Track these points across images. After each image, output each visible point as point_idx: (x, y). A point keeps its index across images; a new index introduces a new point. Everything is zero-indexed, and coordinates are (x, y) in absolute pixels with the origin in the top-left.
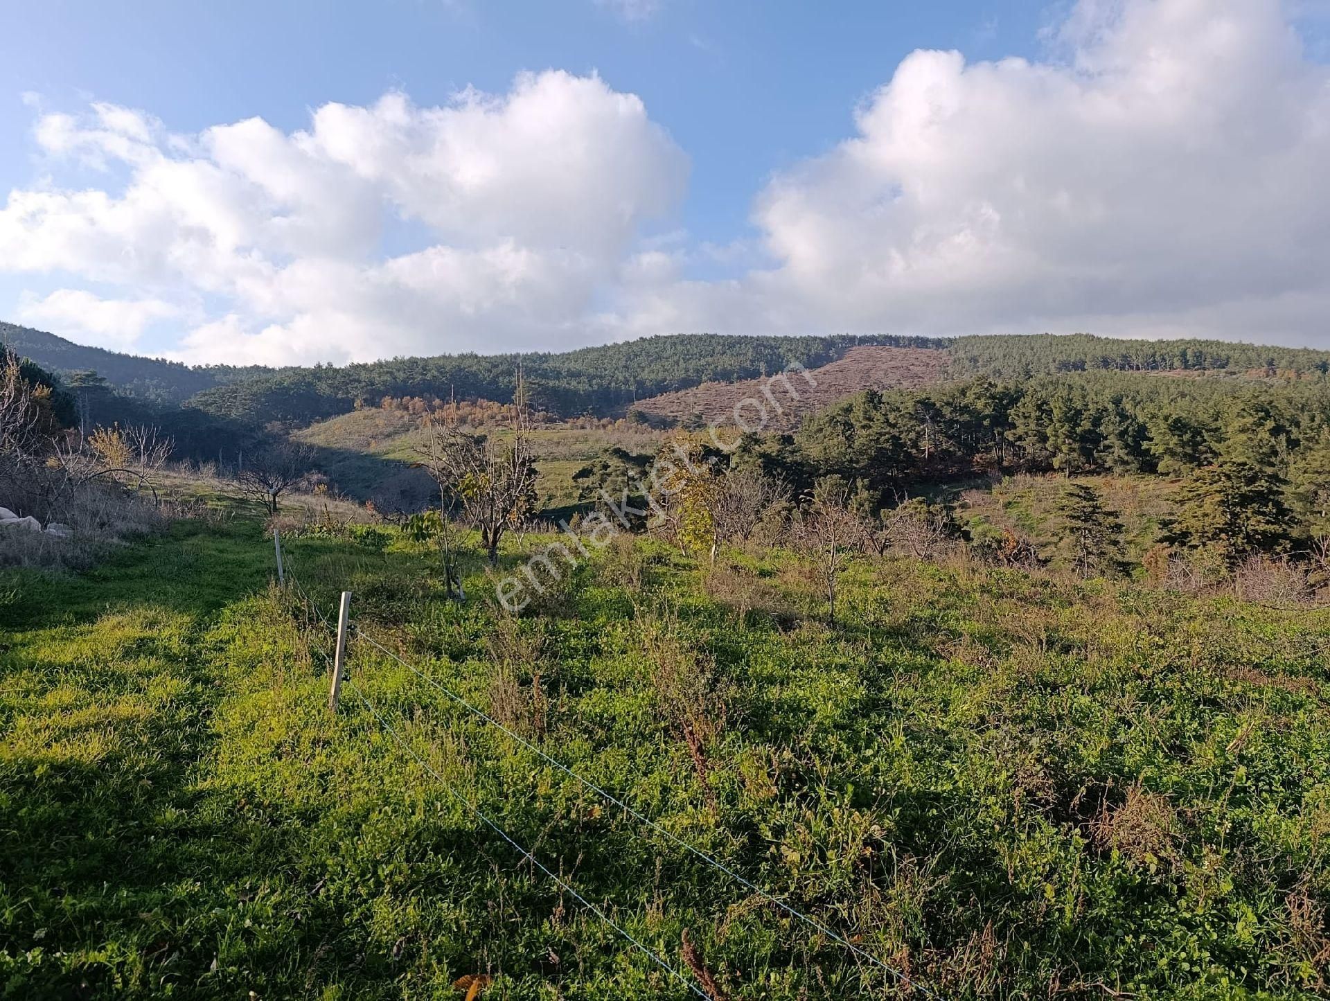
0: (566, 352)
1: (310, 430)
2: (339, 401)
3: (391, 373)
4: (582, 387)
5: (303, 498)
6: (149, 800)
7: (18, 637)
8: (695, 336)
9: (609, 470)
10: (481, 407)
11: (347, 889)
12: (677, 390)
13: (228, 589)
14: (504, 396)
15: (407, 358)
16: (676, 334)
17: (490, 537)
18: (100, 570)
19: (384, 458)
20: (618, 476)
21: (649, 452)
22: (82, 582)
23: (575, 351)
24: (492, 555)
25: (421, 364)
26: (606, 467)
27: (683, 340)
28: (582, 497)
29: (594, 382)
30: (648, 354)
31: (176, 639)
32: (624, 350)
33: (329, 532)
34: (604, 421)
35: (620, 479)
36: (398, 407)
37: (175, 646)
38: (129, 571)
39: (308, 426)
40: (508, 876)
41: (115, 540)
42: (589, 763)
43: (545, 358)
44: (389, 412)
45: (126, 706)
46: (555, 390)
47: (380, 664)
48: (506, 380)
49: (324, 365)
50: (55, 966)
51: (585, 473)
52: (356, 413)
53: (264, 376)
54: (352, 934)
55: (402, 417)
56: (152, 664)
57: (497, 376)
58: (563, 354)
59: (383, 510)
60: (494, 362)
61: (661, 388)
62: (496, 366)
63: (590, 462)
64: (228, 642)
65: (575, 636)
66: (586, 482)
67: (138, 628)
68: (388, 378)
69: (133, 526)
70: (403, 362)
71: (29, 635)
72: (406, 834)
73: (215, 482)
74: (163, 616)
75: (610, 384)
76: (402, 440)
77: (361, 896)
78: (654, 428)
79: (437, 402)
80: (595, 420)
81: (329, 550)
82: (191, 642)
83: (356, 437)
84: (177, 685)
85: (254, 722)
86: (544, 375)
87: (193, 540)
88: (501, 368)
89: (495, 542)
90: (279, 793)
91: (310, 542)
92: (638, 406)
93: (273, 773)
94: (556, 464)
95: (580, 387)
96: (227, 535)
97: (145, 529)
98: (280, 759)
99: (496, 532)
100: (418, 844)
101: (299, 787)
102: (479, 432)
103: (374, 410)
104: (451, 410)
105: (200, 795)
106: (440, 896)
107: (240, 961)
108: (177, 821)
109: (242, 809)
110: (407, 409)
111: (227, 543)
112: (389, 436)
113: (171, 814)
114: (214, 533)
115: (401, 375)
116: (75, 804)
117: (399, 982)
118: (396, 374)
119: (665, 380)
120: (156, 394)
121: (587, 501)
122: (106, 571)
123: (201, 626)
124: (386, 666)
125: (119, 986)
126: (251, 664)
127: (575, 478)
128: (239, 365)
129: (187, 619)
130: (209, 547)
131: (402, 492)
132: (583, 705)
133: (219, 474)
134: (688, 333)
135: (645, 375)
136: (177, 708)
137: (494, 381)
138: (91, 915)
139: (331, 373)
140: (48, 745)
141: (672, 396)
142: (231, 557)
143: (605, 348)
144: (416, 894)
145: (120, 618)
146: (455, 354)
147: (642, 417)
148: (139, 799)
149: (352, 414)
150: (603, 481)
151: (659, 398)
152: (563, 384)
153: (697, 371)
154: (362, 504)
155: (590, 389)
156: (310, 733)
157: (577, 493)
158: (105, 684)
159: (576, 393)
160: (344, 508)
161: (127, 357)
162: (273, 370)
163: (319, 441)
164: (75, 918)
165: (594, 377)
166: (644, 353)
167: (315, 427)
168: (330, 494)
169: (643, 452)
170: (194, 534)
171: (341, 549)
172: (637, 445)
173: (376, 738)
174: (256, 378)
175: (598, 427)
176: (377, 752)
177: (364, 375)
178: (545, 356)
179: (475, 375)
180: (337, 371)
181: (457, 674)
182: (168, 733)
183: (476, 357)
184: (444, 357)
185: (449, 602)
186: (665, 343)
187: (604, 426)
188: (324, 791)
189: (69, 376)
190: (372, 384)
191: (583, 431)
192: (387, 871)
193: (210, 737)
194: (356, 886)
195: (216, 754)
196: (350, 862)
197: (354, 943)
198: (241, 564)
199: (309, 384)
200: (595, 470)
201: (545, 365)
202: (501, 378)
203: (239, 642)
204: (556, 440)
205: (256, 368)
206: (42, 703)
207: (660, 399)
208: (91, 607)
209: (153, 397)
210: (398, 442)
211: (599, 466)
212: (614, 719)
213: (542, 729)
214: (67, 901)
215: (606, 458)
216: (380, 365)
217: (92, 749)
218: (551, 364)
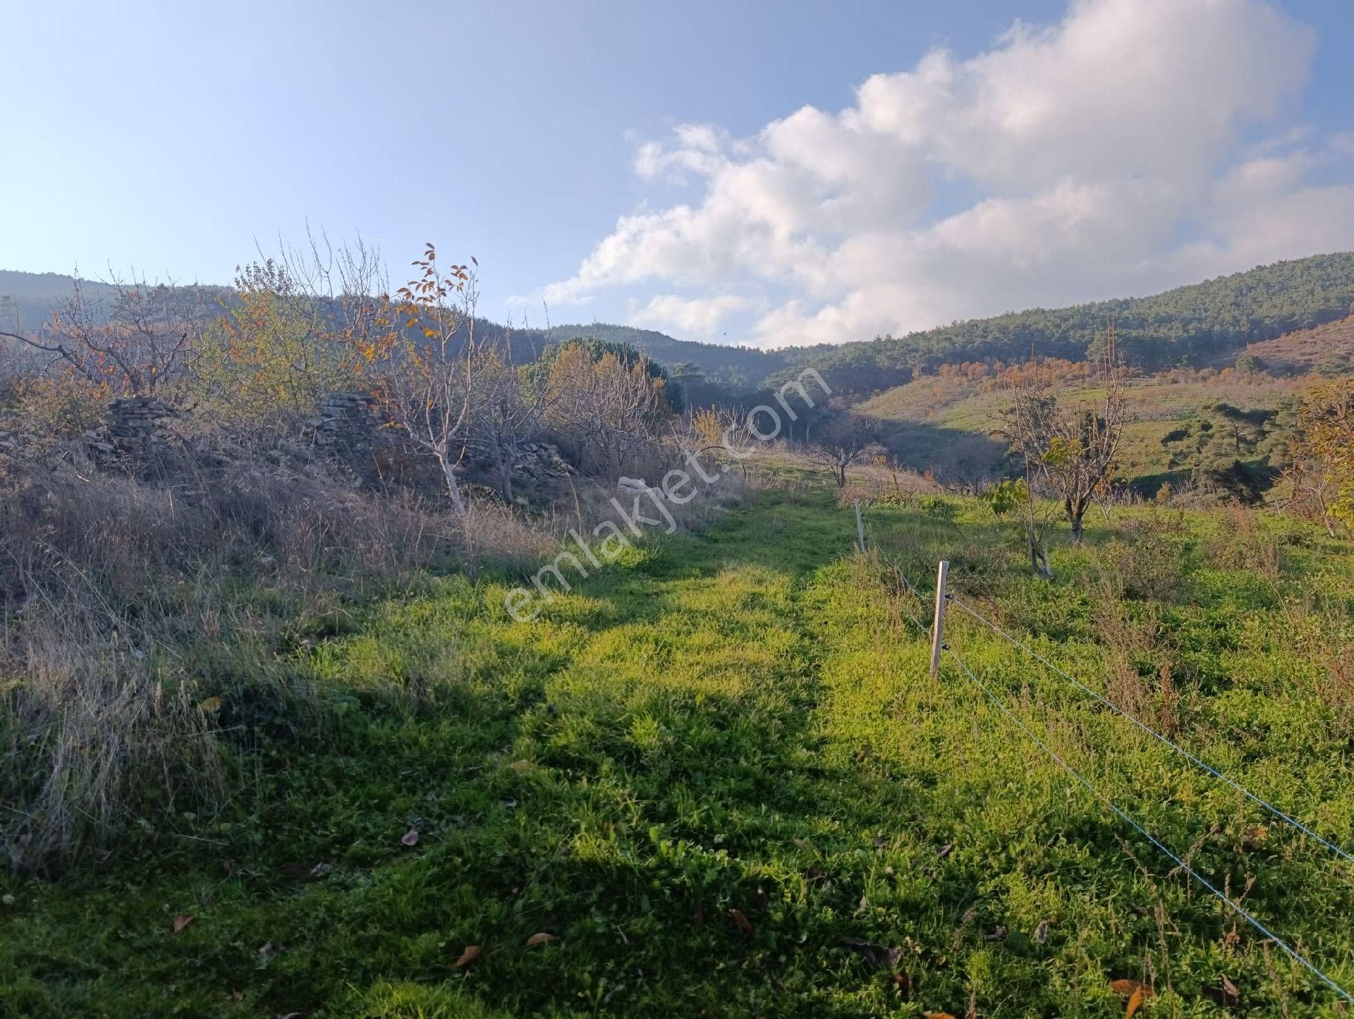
0: (1154, 294)
1: (870, 403)
2: (897, 371)
3: (950, 339)
4: (1174, 333)
5: (864, 469)
6: (782, 737)
7: (663, 586)
8: (1340, 255)
9: (1210, 432)
10: (1049, 367)
11: (977, 858)
12: (1312, 326)
13: (814, 553)
14: (1075, 353)
15: (966, 321)
16: (1310, 255)
17: (1075, 509)
18: (711, 533)
19: (942, 427)
20: (1223, 438)
21: (1269, 407)
22: (699, 542)
23: (1166, 293)
24: (1077, 529)
25: (982, 326)
26: (1206, 427)
27: (1320, 263)
28: (1173, 463)
29: (1190, 327)
30: (1268, 286)
31: (781, 596)
32: (1232, 285)
33: (898, 502)
34: (1204, 372)
35: (1226, 441)
36: (957, 374)
37: (781, 604)
38: (734, 534)
39: (867, 399)
40: (1158, 883)
41: (718, 507)
42: (1241, 774)
43: (1126, 304)
44: (948, 379)
45: (751, 652)
46: (1139, 341)
47: (973, 635)
48: (1078, 335)
49: (883, 338)
50: (736, 870)
51: (1176, 436)
52: (914, 384)
53: (828, 354)
54: (990, 904)
55: (960, 384)
56: (765, 617)
57: (1068, 331)
58: (1149, 298)
59: (942, 480)
60: (1063, 316)
61: (1288, 326)
62: (1067, 320)
63: (1183, 422)
64: (824, 602)
65: (1196, 626)
66: (1180, 445)
67: (749, 585)
68: (946, 344)
69: (731, 495)
70: (962, 326)
71: (671, 584)
72: (1034, 815)
73: (787, 456)
74: (767, 576)
75: (1213, 326)
76: (961, 408)
77: (991, 867)
78: (1277, 376)
79: (998, 365)
80: (1192, 371)
81: (900, 519)
82: (793, 600)
83: (913, 407)
84: (789, 638)
85: (861, 679)
86: (1126, 324)
87: (778, 508)
88: (1071, 321)
89: (1080, 515)
90: (894, 751)
91: (882, 512)
92: (1252, 350)
93: (886, 729)
94: (1139, 426)
95: (1172, 334)
96: (806, 504)
97: (738, 498)
98: (890, 717)
99: (1082, 503)
100: (1048, 826)
101: (913, 748)
102: (1047, 393)
103: (932, 379)
104: (1015, 372)
105: (823, 741)
106: (1080, 887)
107: (888, 905)
108: (808, 761)
109: (862, 759)
110: (966, 375)
111: (806, 512)
112: (946, 405)
113: (802, 754)
114: (796, 501)
115: (960, 340)
116: (728, 732)
117: (1047, 965)
118: (955, 339)
119: (1294, 315)
120: (737, 379)
121: (1180, 468)
122: (717, 535)
123: (798, 586)
124: (979, 639)
125: (789, 900)
126: (849, 624)
127: (1164, 442)
128: (806, 345)
129: (786, 579)
130: (796, 513)
131: (960, 463)
132: (1218, 705)
133: (790, 449)
134: (1328, 252)
135: (1260, 313)
136: (792, 658)
137: (1064, 337)
138: (755, 832)
139: (889, 345)
140: (700, 678)
141: (1305, 334)
142: (813, 524)
143: (1207, 284)
144: (1053, 879)
145: (734, 575)
146: (1018, 311)
147: (1259, 365)
148: (774, 737)
149: (910, 385)
150: (1202, 443)
151: (1283, 338)
152: (1150, 332)
153: (1342, 300)
154: (922, 474)
155: (1185, 335)
156: (915, 697)
157: (1166, 459)
158: (732, 630)
159: (1166, 342)
160: (906, 478)
161: (714, 347)
162: (836, 346)
163: (878, 413)
164: (744, 831)
165: (1189, 321)
166: (1261, 285)
167: (874, 400)
168: (889, 463)
169: (1260, 407)
170: (778, 503)
171: (911, 518)
172: (1250, 398)
173: (982, 710)
174: (821, 356)
175: (1195, 380)
176: (985, 726)
177: (922, 344)
178: (1126, 302)
179: (1041, 332)
180: (895, 342)
181: (1059, 655)
182: (789, 680)
183: (1044, 312)
184: (1007, 316)
185: (1036, 577)
186: (1293, 269)
187: (1204, 379)
188: (938, 756)
189: (674, 368)
190: (930, 352)
191: (1175, 386)
192: (1018, 849)
193: (823, 688)
194: (986, 857)
195: (831, 705)
196: (978, 832)
197: (991, 914)
198: (822, 531)
199: (869, 358)
200: (1191, 431)
201: (1126, 313)
202: (1071, 333)
203: (834, 604)
204: (1139, 397)
205: (821, 347)
206: (689, 642)
207: (1284, 340)
208: (711, 564)
209: (735, 381)
210: (956, 410)
211: (1197, 426)
212: (1267, 728)
213: (1173, 726)
214: (735, 815)
215: (1207, 416)
216: (938, 332)
217: (733, 687)
218: (1135, 310)
